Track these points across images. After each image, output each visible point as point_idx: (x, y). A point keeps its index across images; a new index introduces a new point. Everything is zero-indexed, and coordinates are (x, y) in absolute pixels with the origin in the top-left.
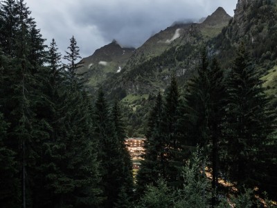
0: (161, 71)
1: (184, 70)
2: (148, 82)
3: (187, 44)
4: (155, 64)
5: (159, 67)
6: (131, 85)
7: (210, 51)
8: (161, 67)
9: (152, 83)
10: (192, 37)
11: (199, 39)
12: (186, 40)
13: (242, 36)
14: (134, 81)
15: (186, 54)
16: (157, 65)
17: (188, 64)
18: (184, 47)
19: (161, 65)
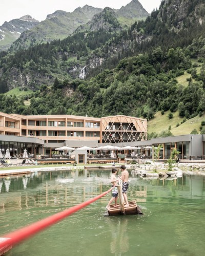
0: (65, 59)
1: (101, 60)
2: (46, 72)
3: (101, 30)
4: (57, 49)
5: (63, 53)
6: (17, 74)
7: (139, 36)
8: (66, 54)
9: (52, 74)
10: (107, 23)
11: (116, 26)
12: (98, 26)
13: (183, 19)
14: (22, 69)
15: (101, 41)
16: (59, 51)
17: (107, 52)
18: (97, 34)
19: (65, 50)
